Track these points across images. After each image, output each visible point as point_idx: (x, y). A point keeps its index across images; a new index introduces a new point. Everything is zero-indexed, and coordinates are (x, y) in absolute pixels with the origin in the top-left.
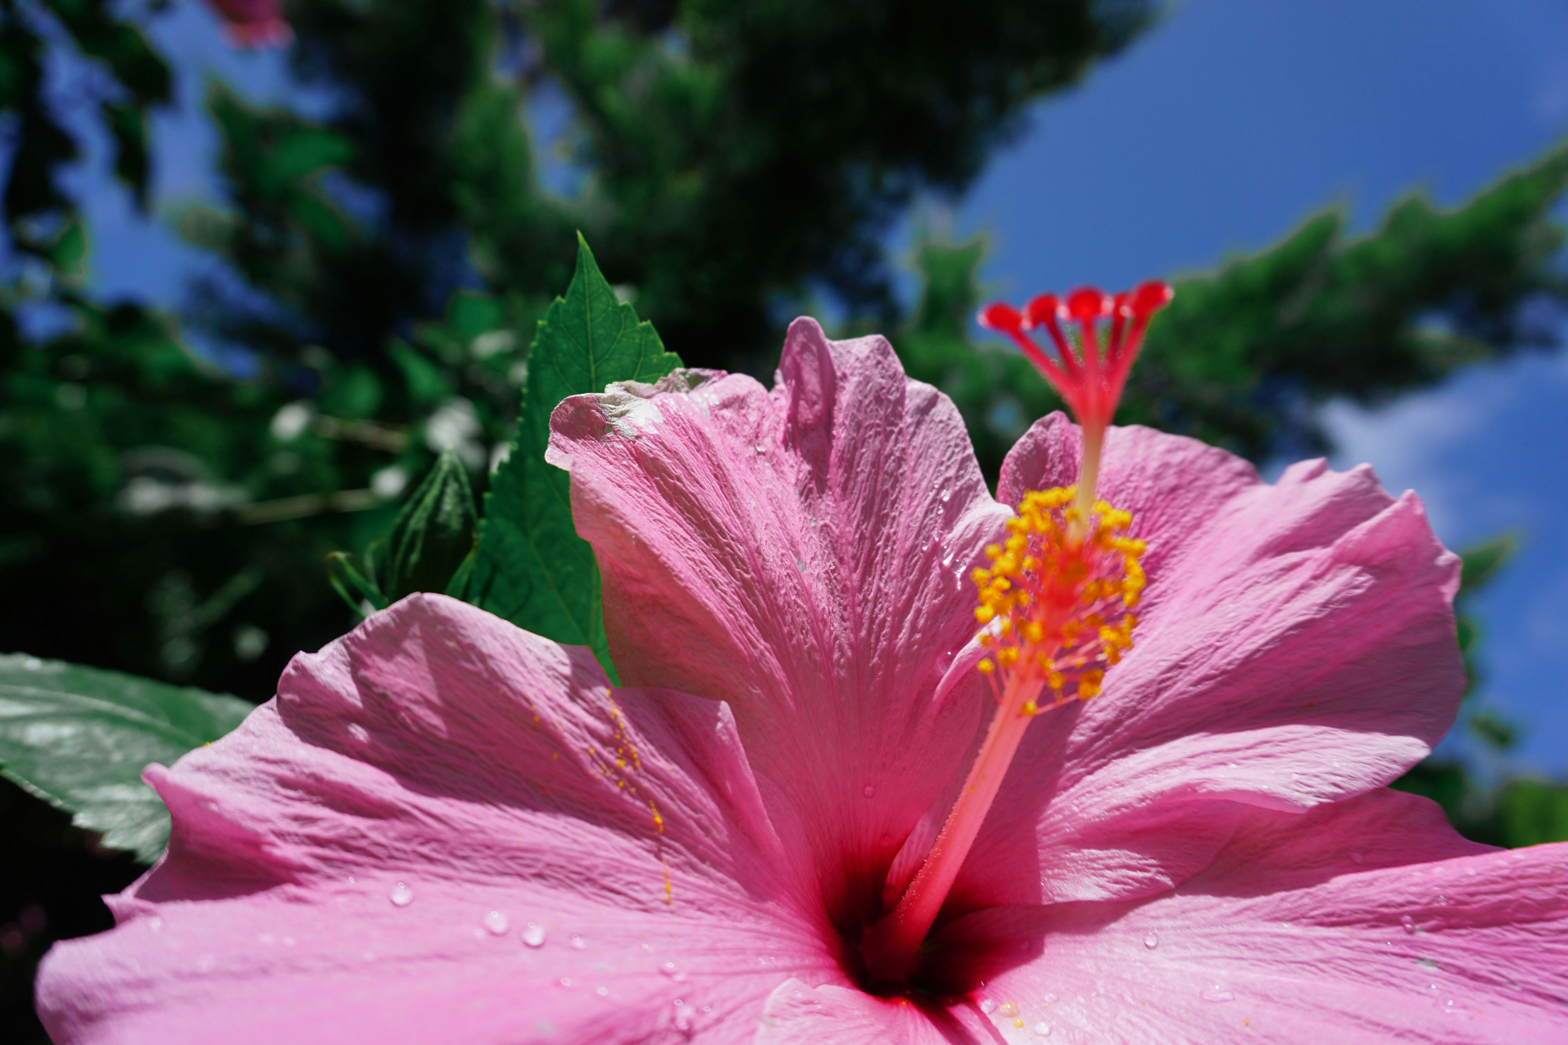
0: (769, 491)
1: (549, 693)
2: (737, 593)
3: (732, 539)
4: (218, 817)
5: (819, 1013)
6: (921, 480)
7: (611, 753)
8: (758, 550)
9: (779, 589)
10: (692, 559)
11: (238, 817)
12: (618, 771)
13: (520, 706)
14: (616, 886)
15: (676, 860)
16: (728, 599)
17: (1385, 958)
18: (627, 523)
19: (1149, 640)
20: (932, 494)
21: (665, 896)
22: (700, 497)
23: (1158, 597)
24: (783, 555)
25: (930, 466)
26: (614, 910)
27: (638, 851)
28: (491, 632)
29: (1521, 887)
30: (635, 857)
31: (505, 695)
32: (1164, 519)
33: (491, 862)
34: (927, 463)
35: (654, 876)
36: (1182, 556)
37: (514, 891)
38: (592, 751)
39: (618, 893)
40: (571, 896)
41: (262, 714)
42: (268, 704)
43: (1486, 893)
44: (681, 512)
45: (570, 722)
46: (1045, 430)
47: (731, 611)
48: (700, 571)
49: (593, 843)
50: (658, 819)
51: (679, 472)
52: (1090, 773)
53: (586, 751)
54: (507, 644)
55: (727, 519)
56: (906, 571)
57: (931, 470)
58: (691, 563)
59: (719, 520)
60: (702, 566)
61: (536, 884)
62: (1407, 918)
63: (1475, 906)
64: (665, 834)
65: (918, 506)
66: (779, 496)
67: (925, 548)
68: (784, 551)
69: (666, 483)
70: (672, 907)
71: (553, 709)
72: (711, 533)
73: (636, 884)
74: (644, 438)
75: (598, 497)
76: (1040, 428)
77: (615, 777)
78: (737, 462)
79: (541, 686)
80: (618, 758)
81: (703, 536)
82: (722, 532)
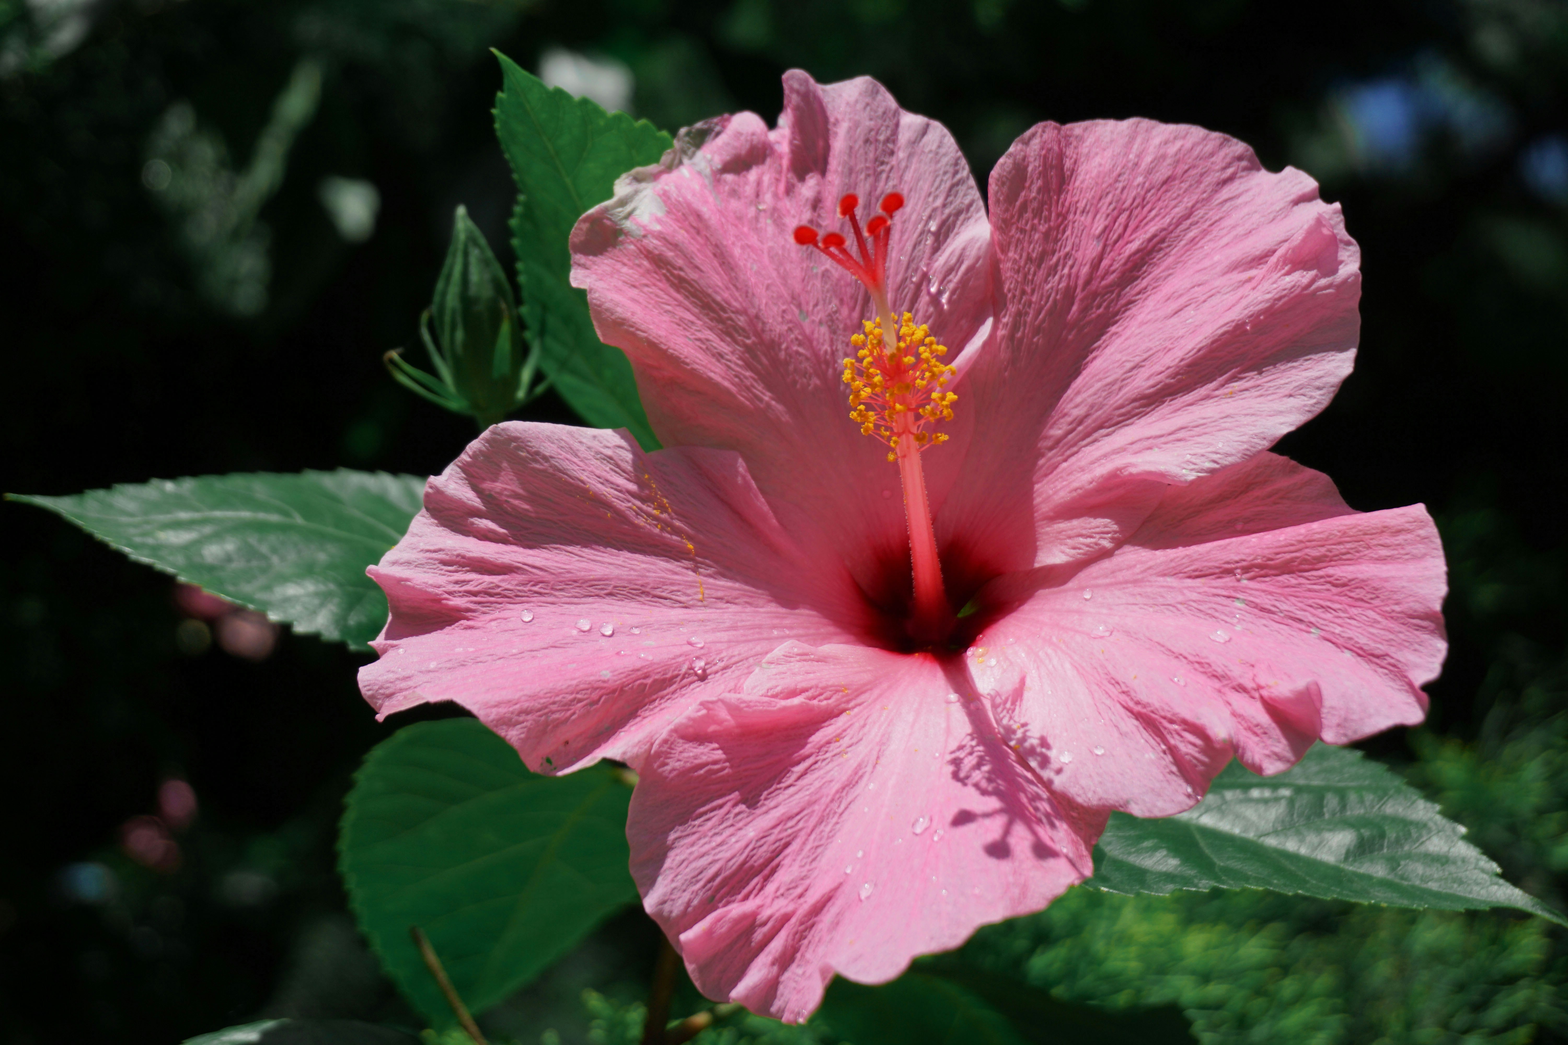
0: (770, 249)
1: (598, 472)
2: (740, 358)
3: (733, 312)
4: (413, 588)
5: (812, 660)
6: (911, 214)
7: (648, 506)
8: (757, 317)
9: (780, 344)
10: (699, 340)
11: (423, 586)
12: (655, 518)
13: (578, 487)
14: (664, 594)
15: (708, 572)
16: (733, 366)
17: (1218, 599)
18: (638, 329)
19: (1123, 338)
20: (920, 227)
21: (700, 597)
22: (702, 282)
23: (1139, 293)
24: (784, 311)
25: (919, 199)
26: (665, 610)
27: (678, 569)
28: (549, 439)
29: (1307, 548)
30: (676, 573)
31: (566, 482)
32: (1153, 213)
33: (578, 590)
34: (917, 195)
35: (690, 585)
36: (1168, 250)
37: (595, 606)
38: (634, 507)
39: (666, 598)
40: (633, 604)
41: (419, 521)
42: (420, 513)
43: (1285, 553)
44: (687, 297)
45: (616, 490)
46: (1024, 147)
47: (736, 376)
48: (707, 348)
49: (644, 569)
50: (690, 546)
51: (680, 262)
52: (1065, 460)
53: (630, 508)
54: (563, 444)
55: (726, 295)
56: (898, 303)
57: (920, 203)
58: (698, 343)
59: (718, 298)
60: (708, 343)
61: (608, 600)
62: (1239, 571)
63: (1277, 561)
64: (697, 555)
65: (907, 241)
66: (780, 252)
67: (914, 279)
68: (784, 307)
69: (672, 274)
70: (705, 603)
71: (602, 483)
72: (714, 311)
73: (679, 591)
74: (649, 236)
75: (612, 314)
76: (1020, 146)
77: (655, 522)
78: (740, 226)
79: (592, 468)
80: (655, 509)
81: (707, 315)
82: (724, 310)
